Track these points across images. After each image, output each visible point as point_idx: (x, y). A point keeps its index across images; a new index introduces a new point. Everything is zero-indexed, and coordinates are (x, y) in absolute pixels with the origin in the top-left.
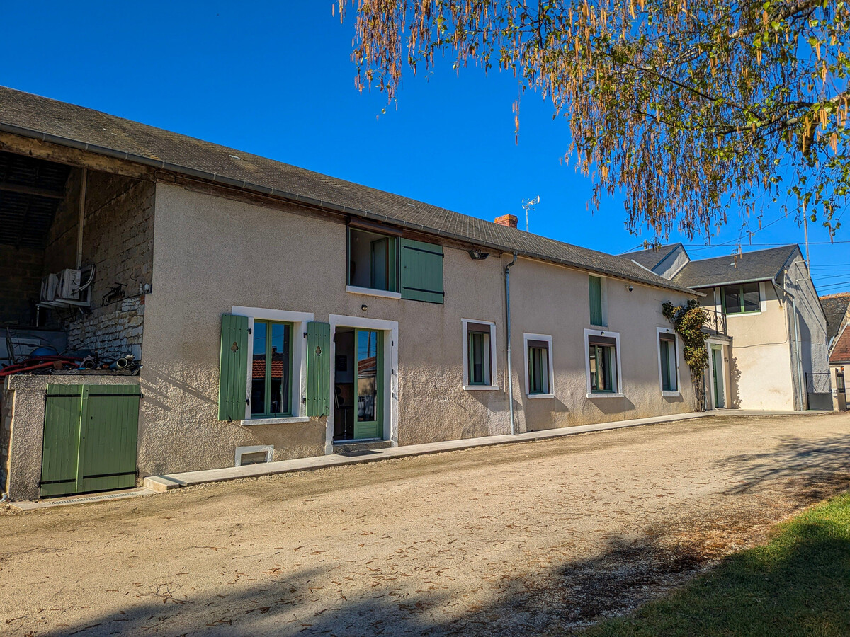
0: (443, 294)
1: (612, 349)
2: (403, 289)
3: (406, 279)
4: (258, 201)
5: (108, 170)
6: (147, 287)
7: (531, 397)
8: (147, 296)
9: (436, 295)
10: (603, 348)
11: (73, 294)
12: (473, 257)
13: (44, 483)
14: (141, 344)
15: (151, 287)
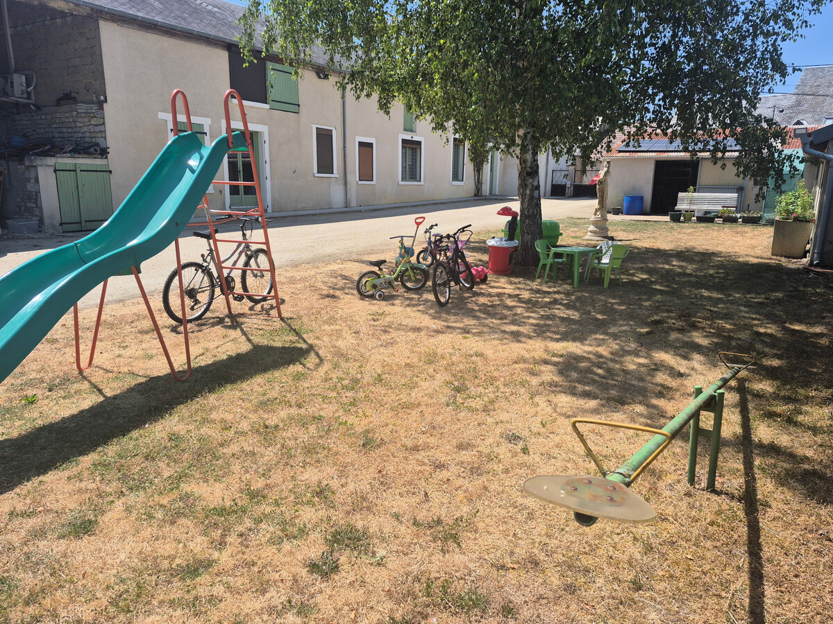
0: (299, 105)
1: (418, 150)
2: (270, 102)
3: (272, 94)
4: (167, 34)
5: (66, 11)
6: (102, 98)
7: (360, 182)
8: (105, 105)
9: (293, 106)
10: (412, 149)
11: (22, 94)
12: (320, 77)
13: (64, 224)
14: (105, 138)
15: (106, 98)
